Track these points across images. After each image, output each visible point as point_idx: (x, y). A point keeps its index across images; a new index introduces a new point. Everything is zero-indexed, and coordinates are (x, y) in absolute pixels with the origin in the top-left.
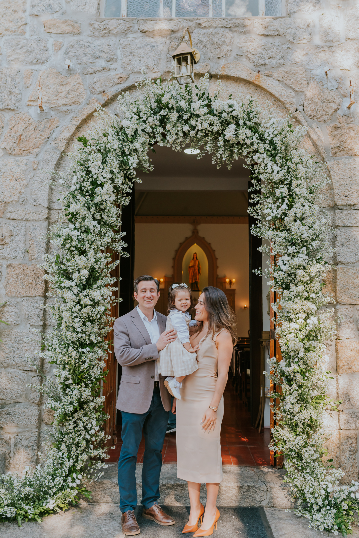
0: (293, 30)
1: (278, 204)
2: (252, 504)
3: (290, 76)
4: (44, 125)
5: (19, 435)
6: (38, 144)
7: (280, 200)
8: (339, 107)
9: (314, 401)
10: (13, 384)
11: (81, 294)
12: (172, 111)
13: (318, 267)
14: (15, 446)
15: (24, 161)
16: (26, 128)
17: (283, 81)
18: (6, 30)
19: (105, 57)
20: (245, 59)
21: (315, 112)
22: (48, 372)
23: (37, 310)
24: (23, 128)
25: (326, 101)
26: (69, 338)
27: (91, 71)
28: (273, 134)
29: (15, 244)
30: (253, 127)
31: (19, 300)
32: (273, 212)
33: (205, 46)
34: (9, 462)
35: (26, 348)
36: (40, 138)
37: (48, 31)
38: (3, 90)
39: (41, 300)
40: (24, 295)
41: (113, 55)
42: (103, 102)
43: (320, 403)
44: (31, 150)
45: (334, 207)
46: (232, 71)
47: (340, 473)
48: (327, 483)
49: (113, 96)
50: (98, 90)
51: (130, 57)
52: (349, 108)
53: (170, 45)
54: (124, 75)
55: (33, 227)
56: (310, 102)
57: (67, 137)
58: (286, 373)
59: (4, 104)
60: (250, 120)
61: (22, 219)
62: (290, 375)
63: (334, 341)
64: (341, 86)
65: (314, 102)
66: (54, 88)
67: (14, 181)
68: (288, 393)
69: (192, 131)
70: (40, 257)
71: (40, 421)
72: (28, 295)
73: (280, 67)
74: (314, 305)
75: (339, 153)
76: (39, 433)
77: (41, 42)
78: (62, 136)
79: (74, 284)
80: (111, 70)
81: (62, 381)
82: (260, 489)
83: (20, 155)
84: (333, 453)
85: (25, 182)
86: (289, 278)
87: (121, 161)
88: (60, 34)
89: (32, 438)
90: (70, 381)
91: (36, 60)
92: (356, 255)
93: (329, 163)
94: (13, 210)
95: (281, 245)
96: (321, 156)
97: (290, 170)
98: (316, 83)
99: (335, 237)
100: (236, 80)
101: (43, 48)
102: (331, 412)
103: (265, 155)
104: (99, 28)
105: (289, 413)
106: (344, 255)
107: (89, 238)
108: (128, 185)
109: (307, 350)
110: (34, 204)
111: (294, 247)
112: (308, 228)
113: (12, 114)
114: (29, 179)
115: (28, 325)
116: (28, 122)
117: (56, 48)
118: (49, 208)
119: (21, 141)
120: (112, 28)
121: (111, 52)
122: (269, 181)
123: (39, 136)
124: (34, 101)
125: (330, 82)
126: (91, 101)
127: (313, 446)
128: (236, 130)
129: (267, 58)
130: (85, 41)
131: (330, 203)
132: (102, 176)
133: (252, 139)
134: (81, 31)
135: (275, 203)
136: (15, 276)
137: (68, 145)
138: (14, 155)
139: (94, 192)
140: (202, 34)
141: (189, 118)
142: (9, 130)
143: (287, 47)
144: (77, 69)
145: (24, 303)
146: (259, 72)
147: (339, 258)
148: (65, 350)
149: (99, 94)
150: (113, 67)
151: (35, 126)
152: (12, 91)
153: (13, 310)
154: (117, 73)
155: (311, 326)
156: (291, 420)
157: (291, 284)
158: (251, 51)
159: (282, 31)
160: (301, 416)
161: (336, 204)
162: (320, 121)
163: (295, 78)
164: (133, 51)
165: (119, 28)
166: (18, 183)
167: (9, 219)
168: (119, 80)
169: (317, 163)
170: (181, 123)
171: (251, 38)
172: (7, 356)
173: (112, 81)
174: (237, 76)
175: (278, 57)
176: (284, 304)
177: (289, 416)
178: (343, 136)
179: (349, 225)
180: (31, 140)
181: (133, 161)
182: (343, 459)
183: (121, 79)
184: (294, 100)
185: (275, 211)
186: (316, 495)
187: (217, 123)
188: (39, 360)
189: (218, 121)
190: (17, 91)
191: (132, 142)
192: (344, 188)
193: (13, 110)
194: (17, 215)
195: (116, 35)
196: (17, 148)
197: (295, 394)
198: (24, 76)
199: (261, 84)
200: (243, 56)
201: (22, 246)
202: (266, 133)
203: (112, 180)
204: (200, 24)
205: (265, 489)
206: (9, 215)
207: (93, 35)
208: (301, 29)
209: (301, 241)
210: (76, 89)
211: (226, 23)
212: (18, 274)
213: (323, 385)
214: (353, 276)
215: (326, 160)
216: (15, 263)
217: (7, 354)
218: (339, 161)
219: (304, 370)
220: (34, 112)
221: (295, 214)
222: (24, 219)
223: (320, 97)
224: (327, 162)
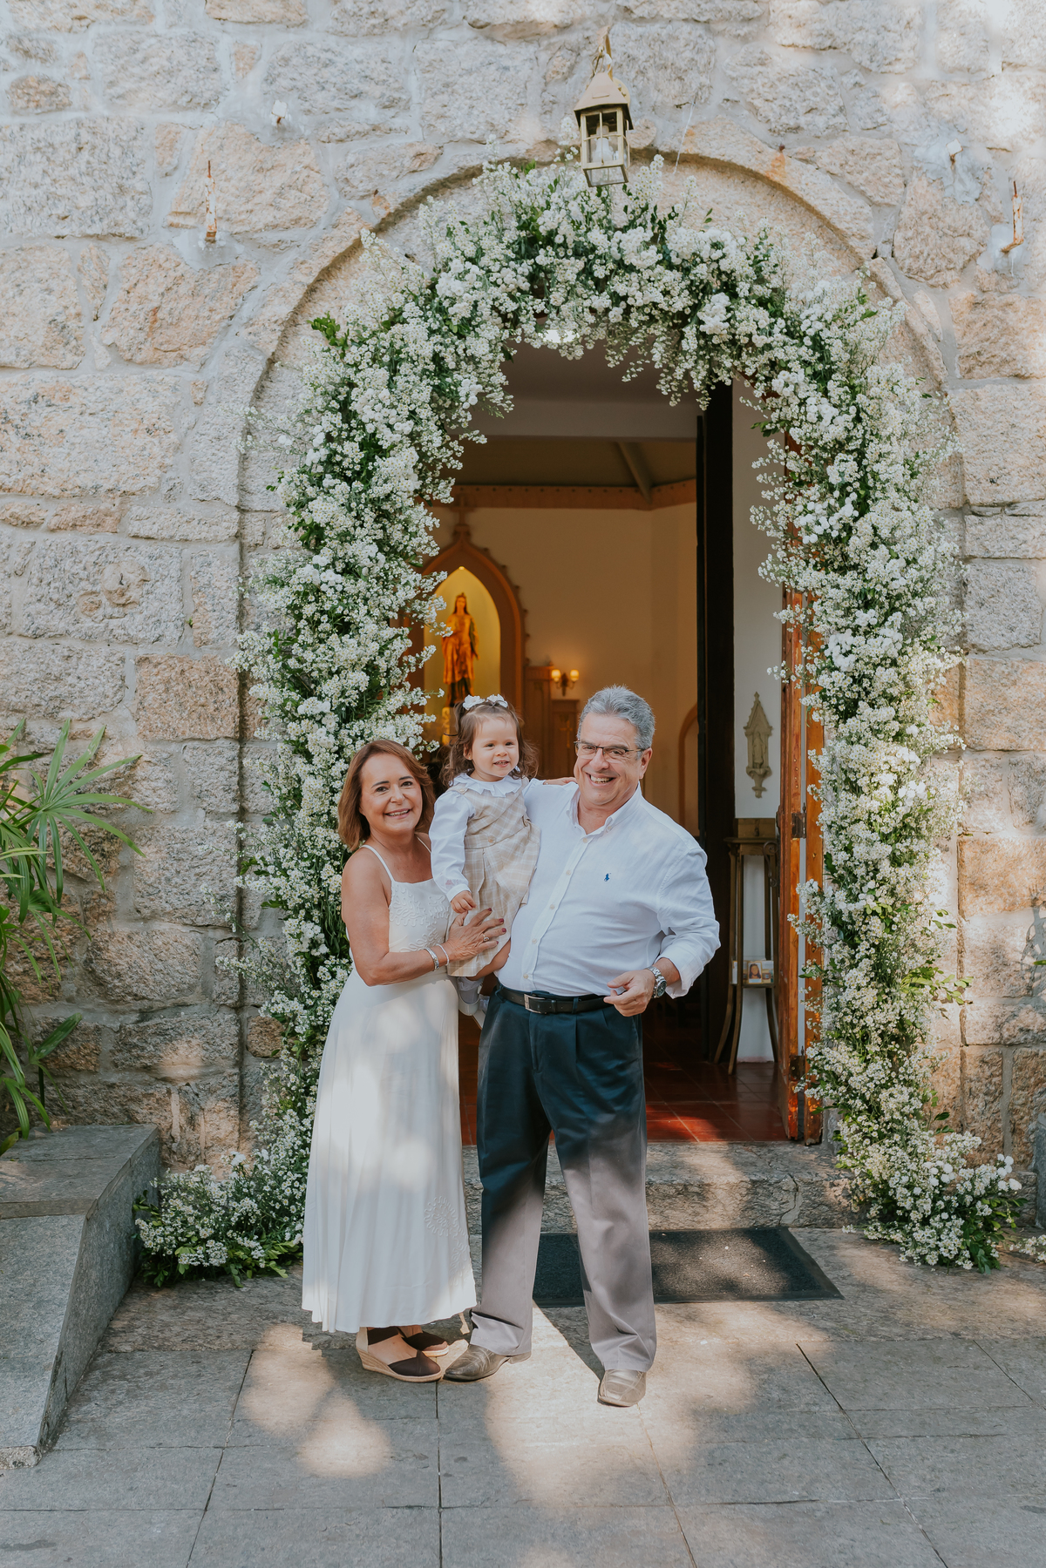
0: (871, 36)
1: (832, 502)
2: (762, 1221)
3: (861, 162)
4: (219, 281)
5: (192, 1083)
6: (205, 334)
7: (837, 494)
8: (982, 249)
9: (907, 980)
10: (170, 961)
11: (343, 732)
12: (562, 254)
13: (927, 662)
14: (181, 1111)
15: (167, 379)
16: (169, 289)
17: (843, 177)
18: (97, 7)
19: (378, 94)
20: (746, 112)
21: (921, 261)
22: (256, 929)
23: (222, 773)
24: (162, 290)
25: (950, 233)
26: (320, 843)
27: (340, 132)
28: (820, 319)
29: (156, 604)
30: (771, 300)
31: (174, 748)
32: (818, 523)
33: (642, 72)
34: (170, 1149)
35: (197, 870)
36: (209, 318)
37: (218, 13)
38: (100, 182)
39: (232, 749)
40: (187, 736)
41: (397, 90)
42: (375, 222)
43: (923, 986)
44: (186, 351)
45: (963, 509)
46: (714, 143)
47: (969, 1141)
48: (940, 1163)
49: (402, 204)
50: (361, 187)
51: (444, 98)
52: (1006, 252)
53: (551, 67)
54: (429, 148)
55: (200, 560)
56: (910, 234)
57: (283, 316)
58: (845, 918)
59: (106, 222)
60: (761, 281)
61: (172, 537)
62: (853, 923)
63: (955, 839)
64: (987, 192)
65: (918, 234)
66: (241, 180)
67: (143, 435)
68: (847, 963)
69: (615, 309)
70: (221, 637)
71: (243, 1047)
72: (197, 735)
73: (836, 138)
74: (913, 753)
75: (977, 370)
76: (242, 1078)
77: (198, 45)
78: (268, 313)
79: (325, 706)
80: (393, 134)
81: (305, 948)
82: (780, 1188)
83: (155, 363)
84: (946, 1101)
85: (173, 437)
86: (856, 688)
87: (433, 386)
88: (249, 23)
89: (225, 1090)
90: (324, 949)
91: (186, 98)
92: (1012, 630)
93: (956, 398)
94: (144, 512)
95: (837, 606)
96: (935, 378)
97: (862, 415)
98: (925, 183)
99: (965, 584)
100: (723, 168)
101: (203, 62)
102: (945, 1006)
103: (799, 375)
104: (356, 10)
105: (849, 1011)
106: (987, 631)
107: (362, 589)
108: (451, 449)
109: (895, 861)
110: (201, 497)
111: (871, 611)
112: (904, 564)
113: (127, 248)
114: (183, 430)
115: (201, 813)
116: (174, 274)
117: (241, 65)
118: (242, 509)
119: (157, 325)
120: (392, 12)
121: (391, 80)
122: (811, 443)
123: (207, 313)
124: (189, 214)
125: (961, 181)
126: (344, 218)
127: (907, 1083)
128: (728, 309)
129: (801, 107)
130: (319, 46)
131: (951, 497)
132: (390, 426)
133: (771, 334)
134: (306, 17)
135: (823, 498)
136: (161, 687)
137: (284, 339)
138: (141, 364)
139: (370, 468)
140: (633, 38)
141: (608, 273)
142: (123, 294)
143: (853, 81)
144: (302, 128)
145: (187, 756)
146: (782, 148)
147: (972, 638)
148: (312, 871)
149: (363, 197)
150: (398, 123)
151: (193, 284)
152: (127, 183)
153: (160, 775)
154: (410, 141)
155: (910, 804)
156: (853, 1026)
157: (860, 703)
158: (761, 90)
159: (841, 37)
160: (880, 1017)
161: (967, 502)
162: (932, 286)
163: (873, 167)
164: (450, 80)
165: (412, 14)
166: (156, 440)
167: (136, 537)
168: (417, 162)
169: (925, 396)
170: (585, 286)
171: (762, 53)
172: (151, 890)
173: (398, 164)
174: (726, 158)
175: (832, 108)
176: (844, 752)
177: (848, 1019)
178: (989, 325)
179: (997, 554)
180: (183, 324)
181: (468, 387)
182: (969, 1113)
183: (422, 157)
184: (869, 228)
185: (823, 520)
186: (917, 1191)
187: (682, 290)
188: (232, 899)
189: (683, 285)
190: (140, 186)
191: (461, 336)
192: (988, 461)
193: (131, 239)
194: (156, 527)
195: (404, 32)
196: (148, 344)
197: (866, 964)
198: (157, 143)
199: (786, 183)
200: (742, 103)
201: (173, 609)
202: (802, 316)
203: (413, 436)
204: (627, 9)
205: (792, 1185)
206: (135, 528)
207: (339, 29)
208: (891, 34)
209: (889, 597)
210: (300, 183)
211: (697, 10)
212: (168, 682)
213: (931, 943)
214: (1004, 681)
215: (946, 388)
216: (158, 653)
217: (150, 885)
218: (978, 390)
219: (890, 910)
220: (187, 244)
221: (875, 528)
222: (177, 538)
223: (934, 220)
224: (949, 392)
